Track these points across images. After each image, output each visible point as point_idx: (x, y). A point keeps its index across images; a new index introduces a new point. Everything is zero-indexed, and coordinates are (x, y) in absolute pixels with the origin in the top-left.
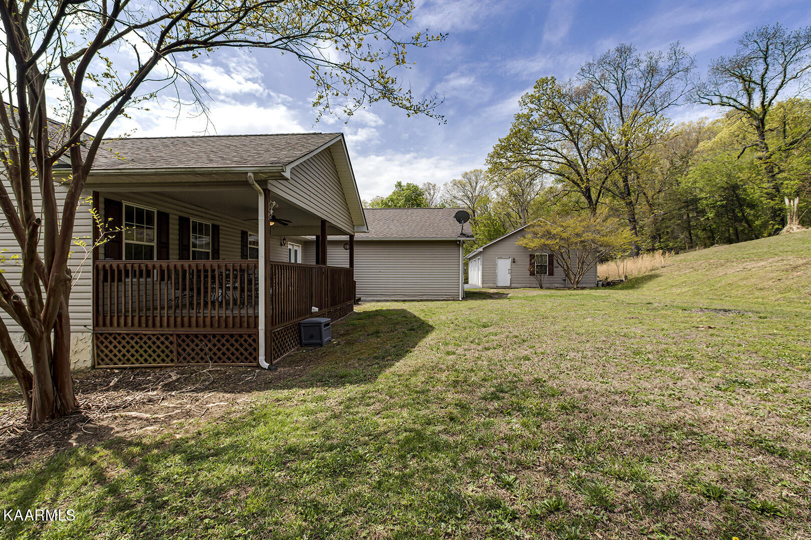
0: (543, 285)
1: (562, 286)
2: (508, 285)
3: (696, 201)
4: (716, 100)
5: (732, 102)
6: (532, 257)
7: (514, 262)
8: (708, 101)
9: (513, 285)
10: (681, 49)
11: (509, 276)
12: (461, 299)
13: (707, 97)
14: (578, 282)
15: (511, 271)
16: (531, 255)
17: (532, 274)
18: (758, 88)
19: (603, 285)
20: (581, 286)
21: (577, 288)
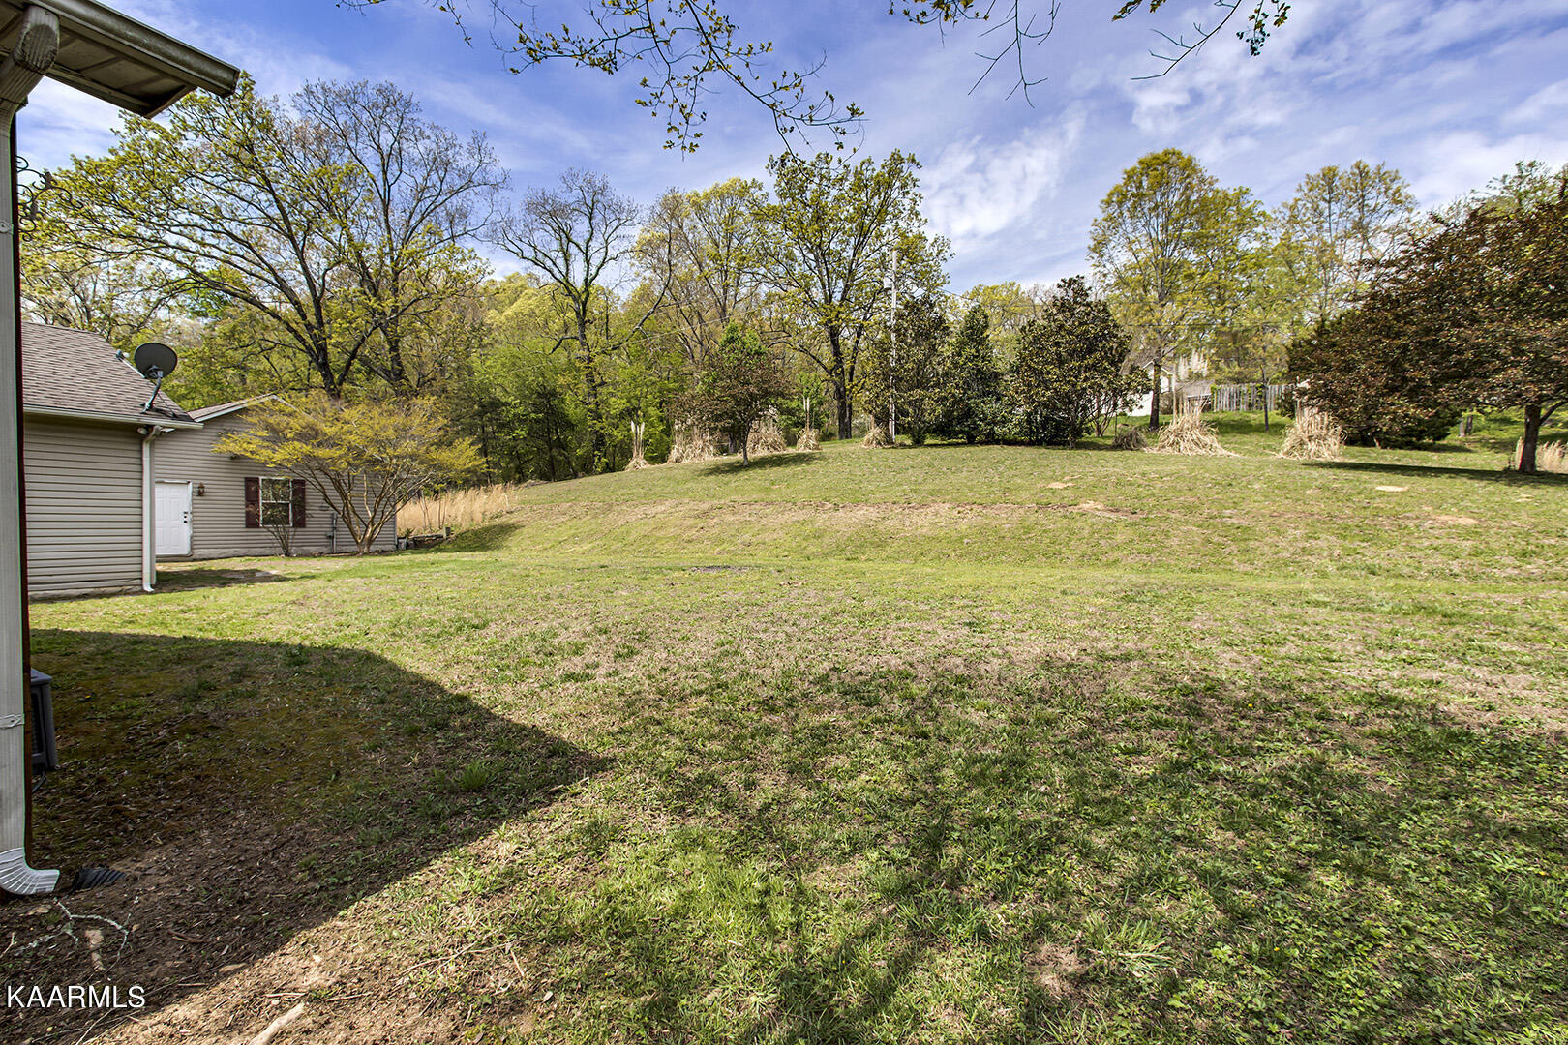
0: (293, 549)
1: (324, 550)
2: (185, 551)
3: (495, 405)
4: (529, 252)
5: (549, 263)
6: (251, 483)
7: (201, 494)
8: (516, 250)
9: (198, 553)
10: (489, 147)
11: (186, 531)
12: (148, 589)
13: (518, 243)
14: (370, 541)
15: (193, 518)
16: (248, 480)
17: (251, 522)
18: (580, 257)
19: (408, 546)
20: (380, 548)
21: (370, 554)
